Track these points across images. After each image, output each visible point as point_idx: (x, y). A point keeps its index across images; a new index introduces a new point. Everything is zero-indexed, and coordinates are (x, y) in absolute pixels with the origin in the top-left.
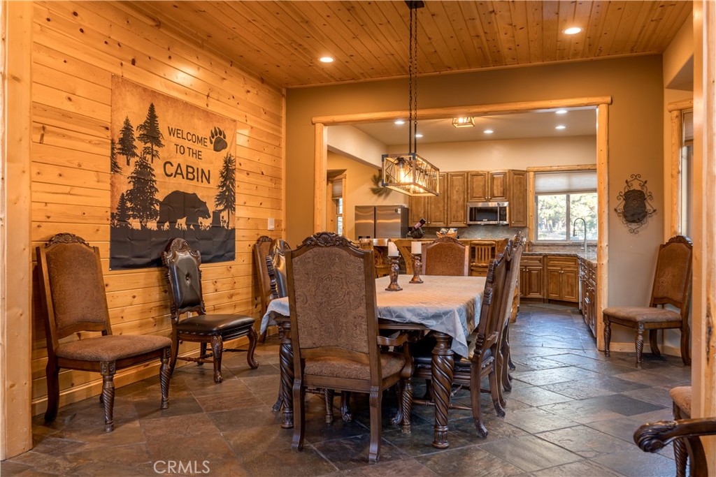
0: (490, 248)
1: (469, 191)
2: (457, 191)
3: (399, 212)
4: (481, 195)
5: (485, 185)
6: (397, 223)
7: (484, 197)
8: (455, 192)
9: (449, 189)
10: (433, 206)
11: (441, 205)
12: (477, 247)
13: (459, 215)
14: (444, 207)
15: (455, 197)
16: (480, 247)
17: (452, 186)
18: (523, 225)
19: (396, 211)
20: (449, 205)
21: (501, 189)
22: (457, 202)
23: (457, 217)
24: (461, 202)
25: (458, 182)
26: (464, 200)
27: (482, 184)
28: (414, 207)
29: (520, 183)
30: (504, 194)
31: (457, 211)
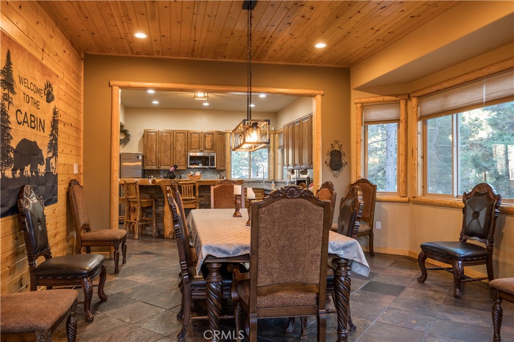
0: (192, 185)
1: (189, 144)
2: (180, 144)
3: (140, 158)
4: (197, 147)
5: (199, 141)
6: (139, 165)
7: (199, 149)
8: (179, 144)
9: (175, 142)
10: (162, 154)
11: (168, 154)
12: (182, 186)
13: (182, 161)
14: (171, 155)
15: (179, 148)
16: (185, 185)
17: (177, 140)
18: (224, 169)
19: (138, 157)
20: (174, 154)
21: (210, 144)
22: (180, 152)
23: (180, 162)
24: (183, 152)
25: (181, 138)
26: (185, 151)
27: (198, 140)
28: (148, 155)
29: (222, 140)
30: (212, 147)
31: (180, 158)
